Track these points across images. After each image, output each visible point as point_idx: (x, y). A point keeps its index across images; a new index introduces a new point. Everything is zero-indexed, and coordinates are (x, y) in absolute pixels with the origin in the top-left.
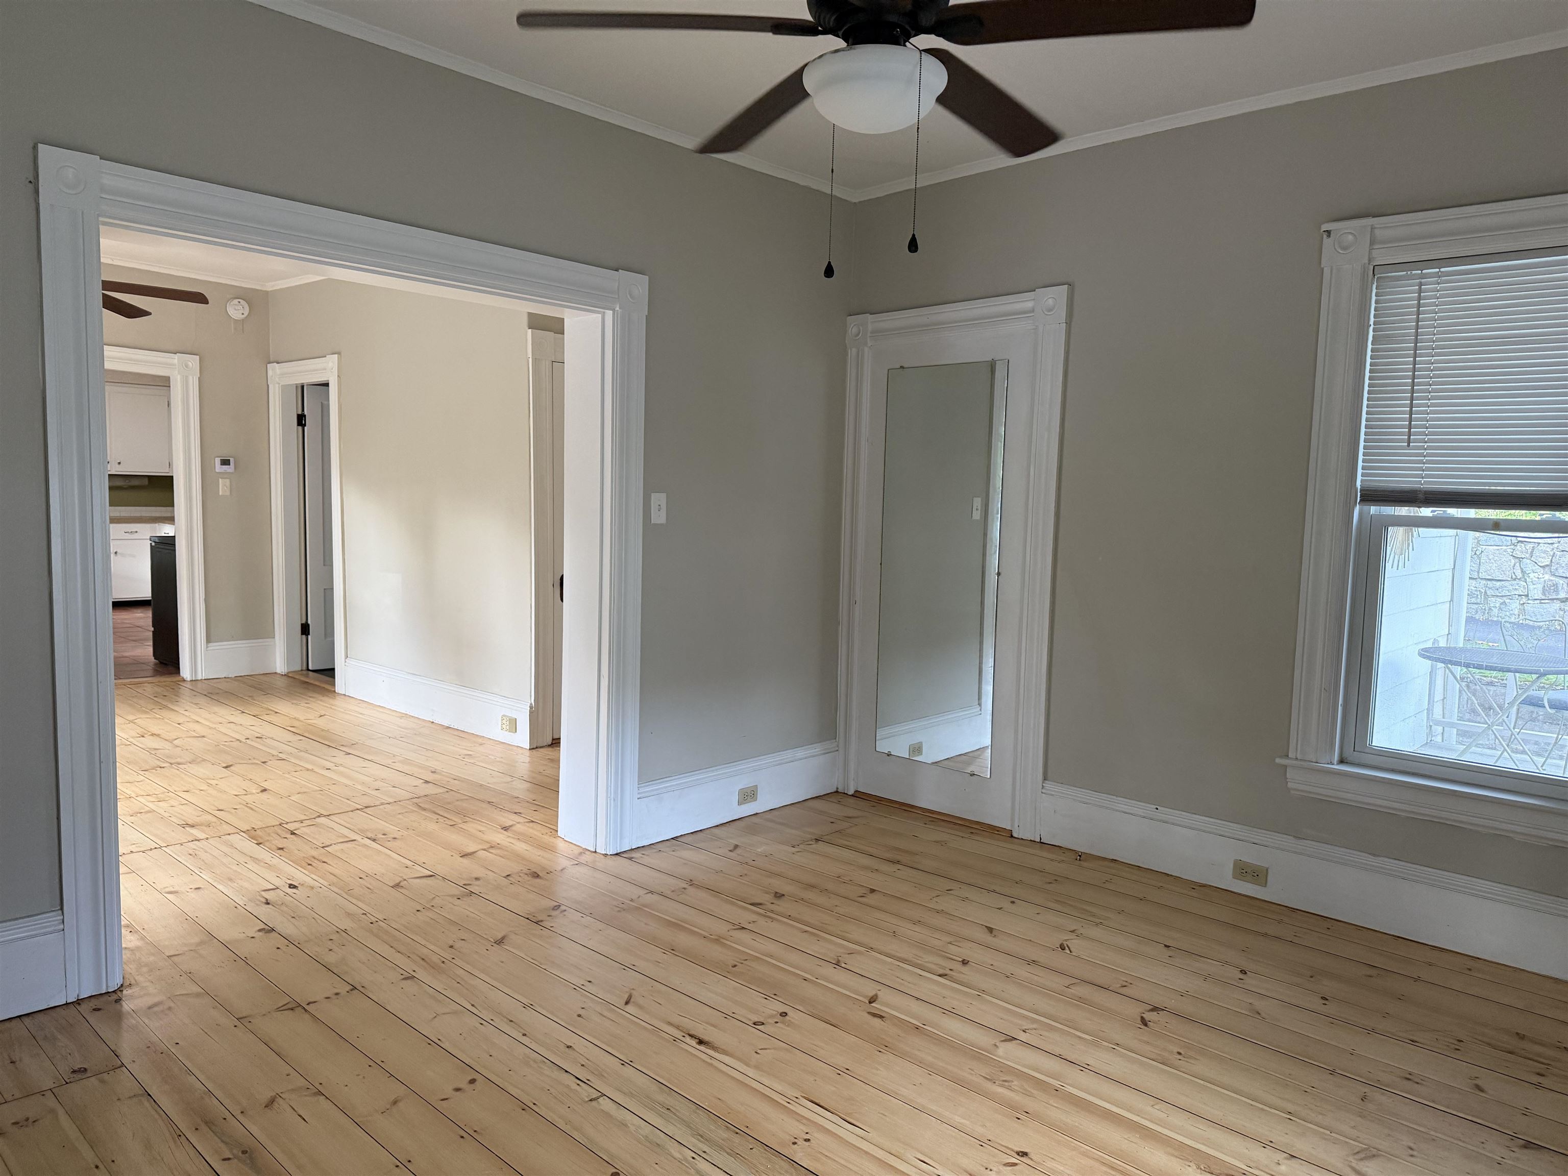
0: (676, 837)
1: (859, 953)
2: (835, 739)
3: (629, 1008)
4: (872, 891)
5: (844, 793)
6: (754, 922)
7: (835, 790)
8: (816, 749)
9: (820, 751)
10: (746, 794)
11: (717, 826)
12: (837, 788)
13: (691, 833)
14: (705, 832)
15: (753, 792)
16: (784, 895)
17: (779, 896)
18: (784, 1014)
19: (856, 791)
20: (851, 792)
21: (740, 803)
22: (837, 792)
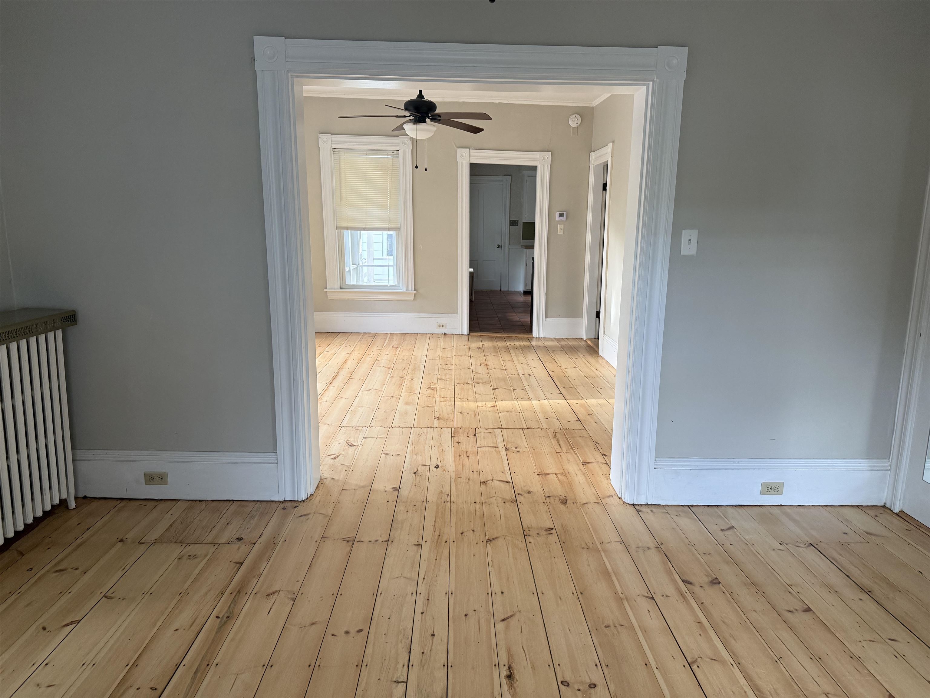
0: (692, 506)
1: (723, 662)
2: (889, 459)
3: (500, 626)
4: (808, 610)
5: (891, 510)
6: (667, 596)
7: (882, 504)
8: (864, 464)
9: (866, 466)
10: (770, 487)
11: (736, 506)
12: (885, 503)
13: (708, 506)
14: (720, 508)
15: (778, 487)
16: (720, 583)
17: (715, 582)
18: (593, 686)
19: (901, 511)
20: (897, 510)
21: (762, 493)
22: (884, 507)
